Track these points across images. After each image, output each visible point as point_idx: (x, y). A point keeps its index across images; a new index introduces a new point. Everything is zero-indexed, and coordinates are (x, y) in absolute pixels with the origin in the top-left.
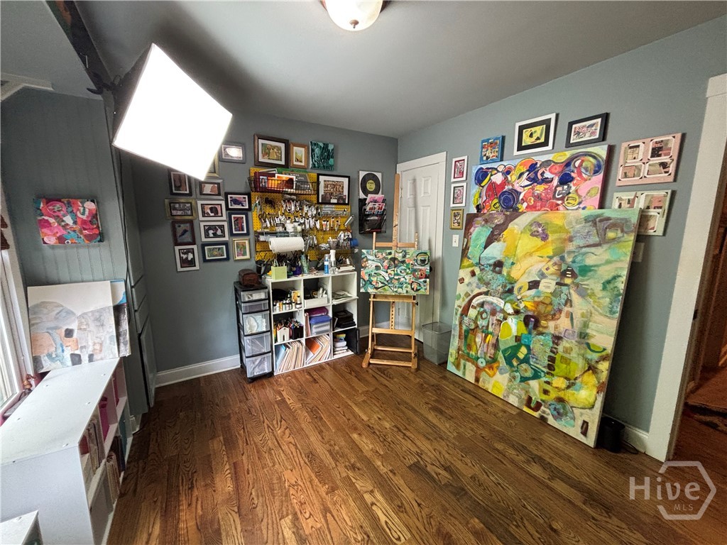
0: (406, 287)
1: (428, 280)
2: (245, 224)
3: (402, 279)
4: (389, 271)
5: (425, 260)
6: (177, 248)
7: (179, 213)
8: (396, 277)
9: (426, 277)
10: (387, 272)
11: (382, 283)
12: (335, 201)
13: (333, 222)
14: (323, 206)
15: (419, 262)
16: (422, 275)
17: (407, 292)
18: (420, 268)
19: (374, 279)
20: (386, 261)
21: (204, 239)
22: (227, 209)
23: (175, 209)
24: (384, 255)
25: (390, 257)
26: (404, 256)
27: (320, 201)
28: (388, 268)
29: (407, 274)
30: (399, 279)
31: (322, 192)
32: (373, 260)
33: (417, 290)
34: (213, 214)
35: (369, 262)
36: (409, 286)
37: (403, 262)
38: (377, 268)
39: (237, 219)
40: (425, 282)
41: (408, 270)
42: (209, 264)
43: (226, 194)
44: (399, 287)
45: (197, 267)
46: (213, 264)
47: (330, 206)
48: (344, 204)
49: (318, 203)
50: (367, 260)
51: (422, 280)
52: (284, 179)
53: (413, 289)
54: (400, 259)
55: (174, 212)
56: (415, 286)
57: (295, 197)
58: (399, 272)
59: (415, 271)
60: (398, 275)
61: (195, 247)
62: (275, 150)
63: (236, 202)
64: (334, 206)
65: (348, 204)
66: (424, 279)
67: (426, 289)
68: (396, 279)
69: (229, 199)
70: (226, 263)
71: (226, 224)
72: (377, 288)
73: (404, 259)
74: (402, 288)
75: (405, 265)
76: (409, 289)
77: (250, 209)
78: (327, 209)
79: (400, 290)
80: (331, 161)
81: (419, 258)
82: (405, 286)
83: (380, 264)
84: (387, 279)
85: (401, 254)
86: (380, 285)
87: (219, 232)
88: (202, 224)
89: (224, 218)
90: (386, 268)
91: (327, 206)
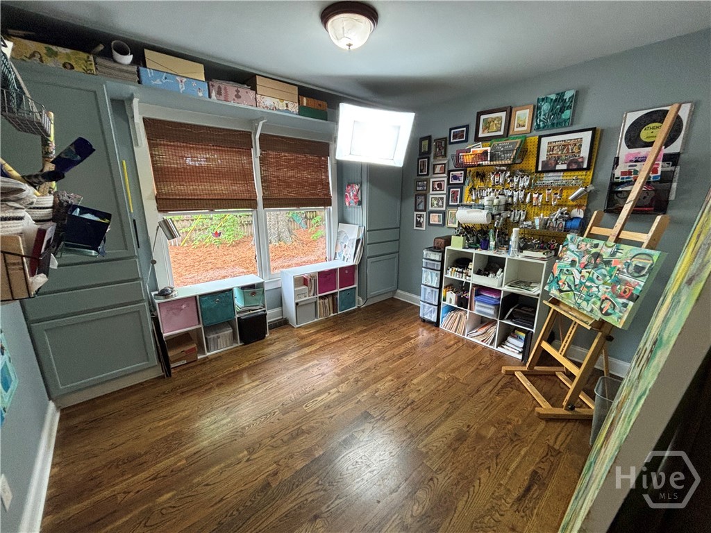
0: (594, 303)
1: (631, 304)
2: (459, 197)
3: (595, 289)
4: (584, 271)
5: (643, 268)
6: (416, 213)
7: (421, 188)
8: (588, 284)
9: (630, 298)
10: (580, 273)
11: (569, 286)
12: (565, 167)
13: (549, 195)
14: (545, 175)
15: (631, 268)
16: (625, 292)
17: (592, 311)
18: (629, 279)
19: (563, 277)
20: (587, 256)
21: (431, 208)
22: (448, 183)
23: (419, 186)
24: (588, 246)
25: (594, 250)
26: (613, 254)
27: (540, 169)
28: (585, 267)
29: (605, 283)
30: (591, 287)
31: (543, 157)
32: (573, 252)
33: (607, 314)
34: (438, 189)
35: (568, 252)
36: (599, 303)
37: (608, 263)
38: (573, 263)
39: (454, 193)
40: (625, 305)
41: (608, 278)
42: (432, 227)
43: (449, 172)
44: (584, 300)
45: (424, 229)
46: (435, 227)
47: (556, 174)
48: (582, 169)
49: (537, 171)
50: (567, 250)
51: (621, 301)
52: (479, 152)
53: (601, 310)
54: (606, 257)
55: (418, 188)
56: (607, 305)
57: (504, 168)
58: (595, 277)
59: (619, 281)
60: (591, 280)
61: (424, 213)
62: (496, 122)
63: (455, 178)
64: (562, 174)
65: (588, 168)
66: (625, 301)
67: (620, 318)
68: (587, 287)
69: (451, 176)
70: (442, 228)
71: (444, 196)
72: (561, 291)
73: (610, 259)
74: (588, 301)
75: (608, 268)
76: (596, 308)
77: (464, 184)
78: (549, 178)
79: (584, 304)
80: (567, 114)
81: (636, 262)
82: (593, 300)
83: (577, 259)
84: (577, 282)
85: (610, 250)
86: (566, 288)
87: (440, 204)
88: (431, 196)
89: (445, 192)
90: (583, 265)
91: (551, 174)
